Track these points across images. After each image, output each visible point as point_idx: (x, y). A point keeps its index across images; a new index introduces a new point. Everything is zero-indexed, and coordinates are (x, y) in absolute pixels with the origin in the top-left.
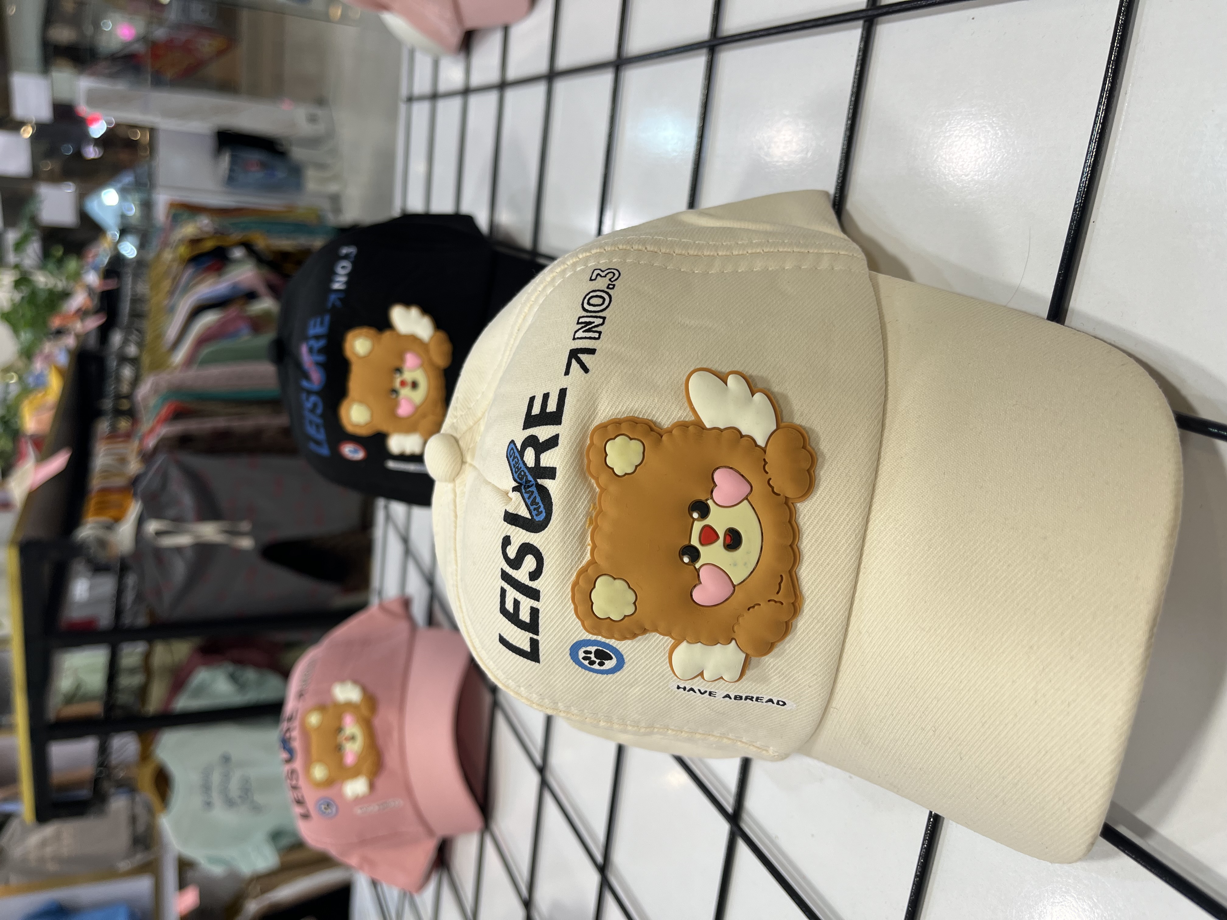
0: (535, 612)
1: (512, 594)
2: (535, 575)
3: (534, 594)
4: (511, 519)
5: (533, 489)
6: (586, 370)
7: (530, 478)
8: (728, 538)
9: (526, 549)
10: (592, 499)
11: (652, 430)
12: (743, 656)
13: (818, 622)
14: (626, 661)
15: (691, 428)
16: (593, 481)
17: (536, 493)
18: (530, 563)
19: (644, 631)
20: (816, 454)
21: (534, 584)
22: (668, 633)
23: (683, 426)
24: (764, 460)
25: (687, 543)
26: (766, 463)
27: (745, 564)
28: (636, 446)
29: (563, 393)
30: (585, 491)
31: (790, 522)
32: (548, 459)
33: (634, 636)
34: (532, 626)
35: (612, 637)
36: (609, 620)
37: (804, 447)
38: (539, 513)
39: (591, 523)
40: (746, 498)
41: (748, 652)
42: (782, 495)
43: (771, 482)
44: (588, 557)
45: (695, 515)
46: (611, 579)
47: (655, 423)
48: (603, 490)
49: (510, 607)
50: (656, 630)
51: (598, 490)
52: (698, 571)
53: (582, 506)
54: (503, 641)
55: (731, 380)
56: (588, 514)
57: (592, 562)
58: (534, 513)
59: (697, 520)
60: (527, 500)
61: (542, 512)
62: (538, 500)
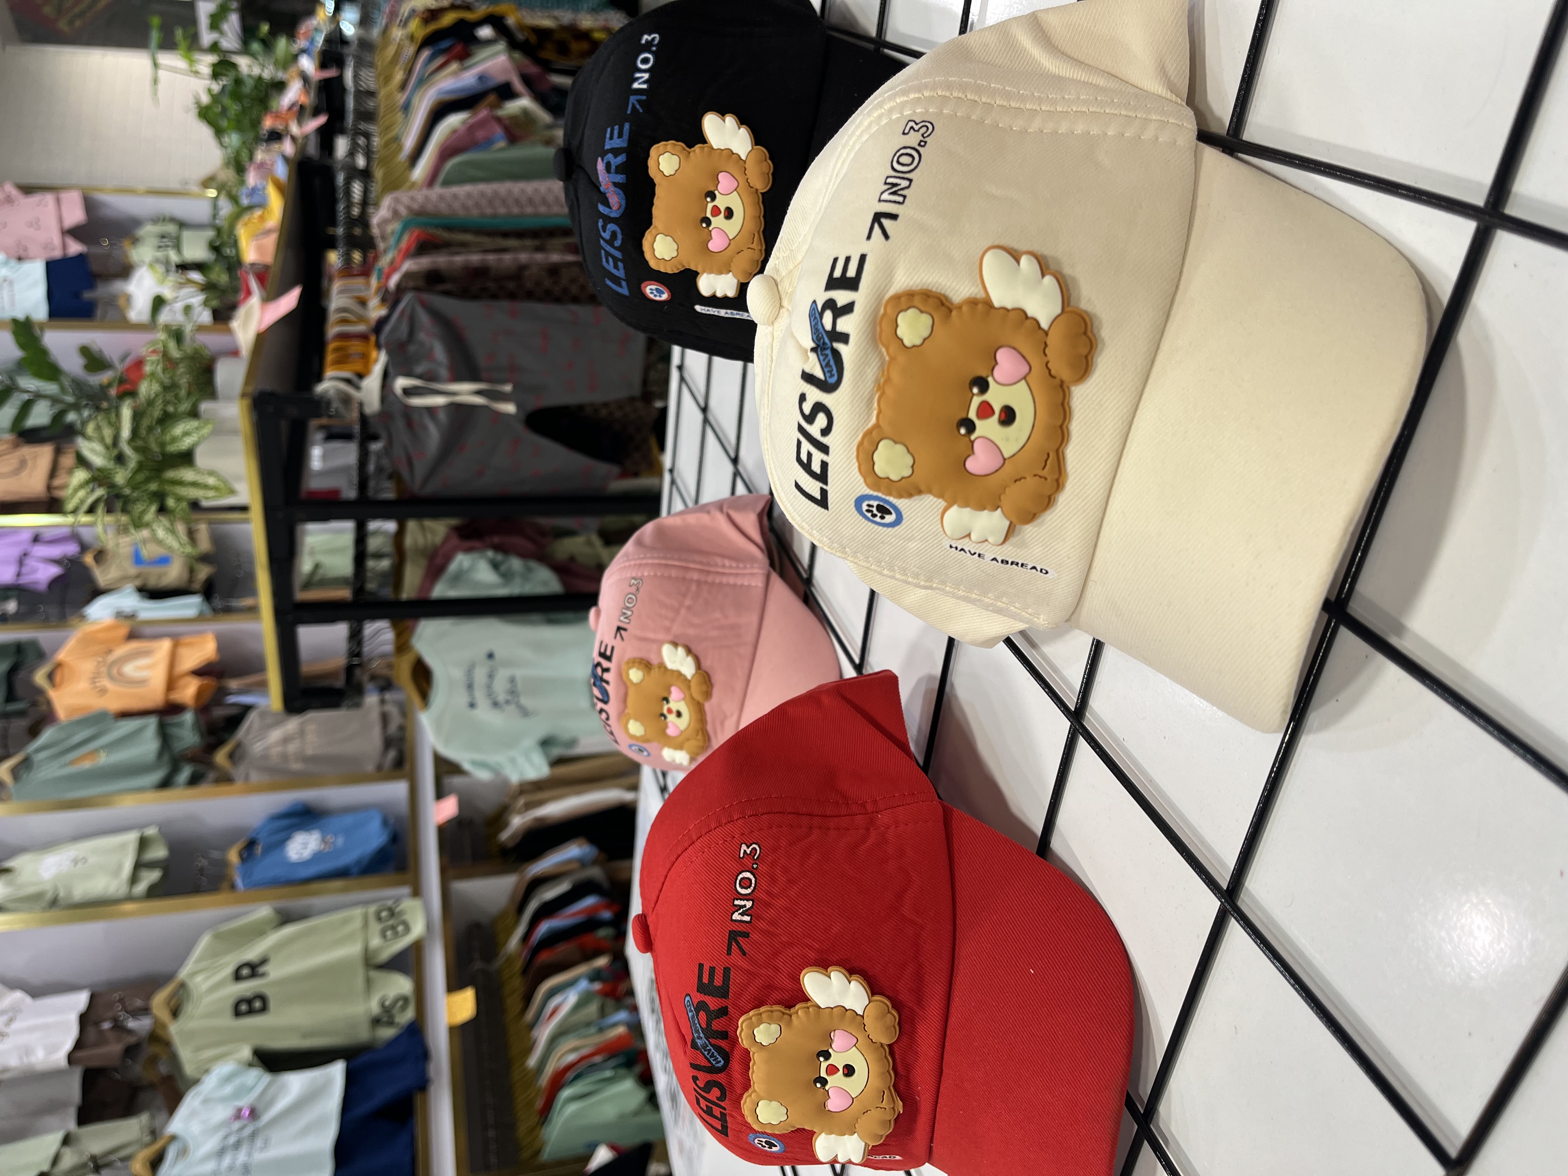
0: (824, 465)
1: (806, 446)
2: (826, 432)
3: (824, 449)
4: (808, 378)
5: (828, 352)
6: (886, 236)
7: (827, 340)
8: (1003, 415)
9: (819, 407)
10: (882, 365)
11: (943, 304)
12: (1007, 523)
13: (1079, 498)
14: (904, 517)
15: (980, 306)
16: (884, 350)
17: (830, 357)
18: (821, 420)
19: (920, 492)
20: (1096, 340)
21: (824, 440)
22: (940, 495)
23: (973, 302)
24: (1045, 343)
25: (964, 415)
26: (1046, 345)
27: (1017, 440)
28: (926, 320)
29: (863, 258)
30: (875, 359)
31: (1063, 404)
32: (844, 324)
33: (910, 495)
34: (822, 477)
35: (890, 494)
36: (887, 480)
37: (1085, 333)
38: (832, 376)
39: (879, 388)
40: (1025, 378)
41: (1014, 521)
42: (1058, 378)
43: (1049, 365)
44: (873, 420)
45: (975, 390)
46: (891, 443)
47: (946, 298)
48: (892, 359)
49: (804, 457)
50: (930, 491)
51: (887, 358)
52: (972, 442)
53: (871, 373)
54: (797, 486)
55: (1024, 260)
56: (877, 380)
57: (877, 426)
58: (828, 375)
59: (978, 395)
60: (822, 362)
61: (834, 375)
62: (832, 363)
